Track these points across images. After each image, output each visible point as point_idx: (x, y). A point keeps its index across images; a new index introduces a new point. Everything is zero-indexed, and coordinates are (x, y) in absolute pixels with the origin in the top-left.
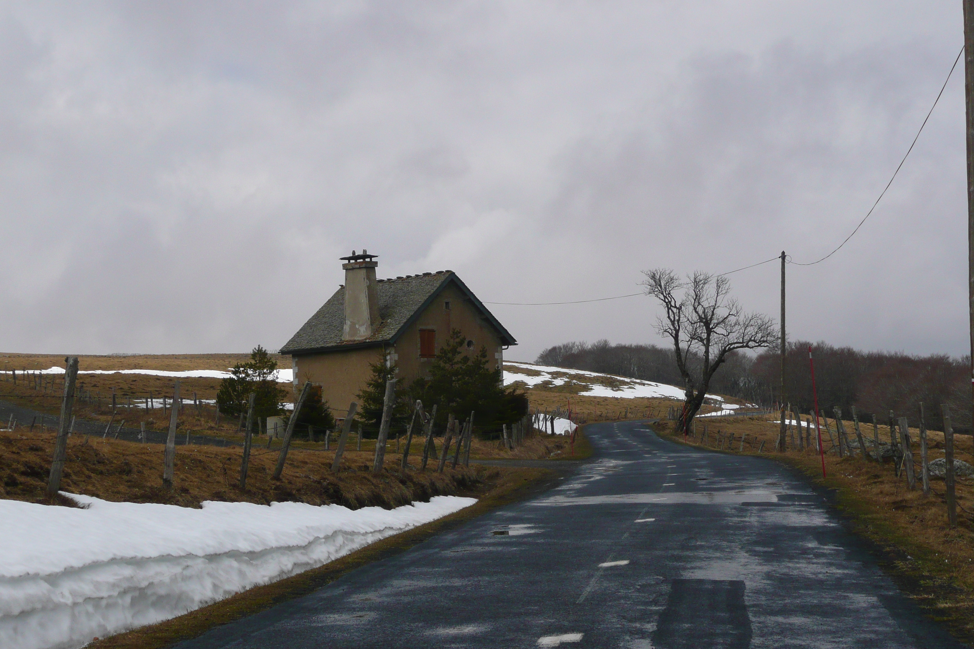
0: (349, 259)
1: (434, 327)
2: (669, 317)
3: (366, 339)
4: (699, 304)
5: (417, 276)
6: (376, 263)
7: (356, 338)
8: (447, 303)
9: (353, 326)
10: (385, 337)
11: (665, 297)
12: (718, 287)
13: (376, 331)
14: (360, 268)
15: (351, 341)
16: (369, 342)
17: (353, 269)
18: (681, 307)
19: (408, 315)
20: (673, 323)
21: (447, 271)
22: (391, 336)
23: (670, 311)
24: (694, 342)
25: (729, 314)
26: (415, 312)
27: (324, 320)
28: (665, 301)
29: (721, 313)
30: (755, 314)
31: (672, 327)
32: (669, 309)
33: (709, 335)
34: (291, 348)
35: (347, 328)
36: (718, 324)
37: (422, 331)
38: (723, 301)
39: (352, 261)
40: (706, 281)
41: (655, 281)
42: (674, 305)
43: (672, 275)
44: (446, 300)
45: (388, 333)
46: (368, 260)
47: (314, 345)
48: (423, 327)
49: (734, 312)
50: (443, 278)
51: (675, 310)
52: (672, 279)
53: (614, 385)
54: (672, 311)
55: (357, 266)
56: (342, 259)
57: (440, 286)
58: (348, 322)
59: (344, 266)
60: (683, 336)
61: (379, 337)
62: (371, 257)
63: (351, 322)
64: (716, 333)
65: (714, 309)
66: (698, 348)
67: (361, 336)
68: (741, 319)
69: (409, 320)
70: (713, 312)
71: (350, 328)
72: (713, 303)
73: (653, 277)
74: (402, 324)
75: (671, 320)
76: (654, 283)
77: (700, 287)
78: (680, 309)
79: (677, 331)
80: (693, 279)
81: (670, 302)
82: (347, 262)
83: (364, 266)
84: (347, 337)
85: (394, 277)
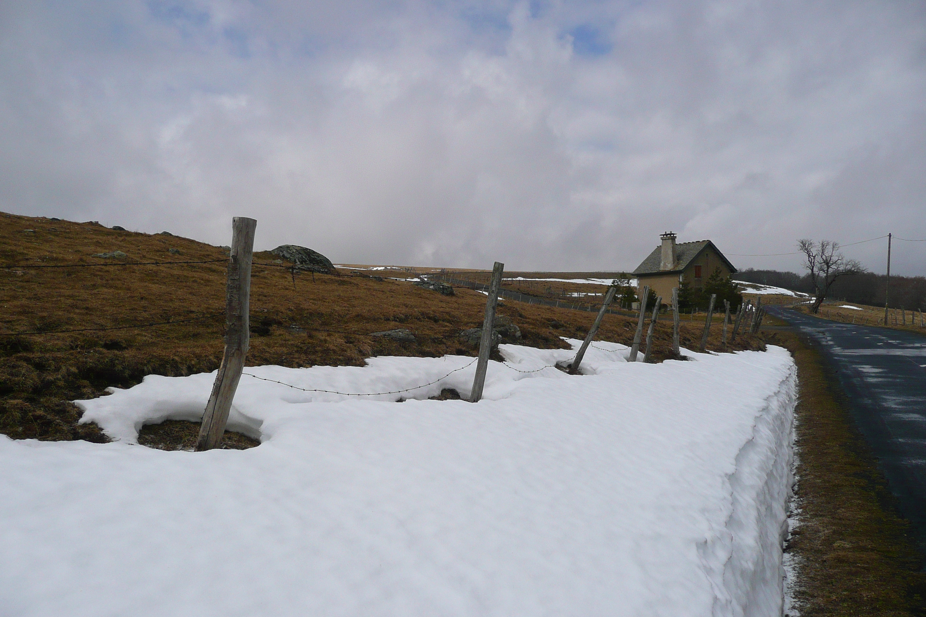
0: (664, 235)
1: (701, 265)
2: (809, 261)
3: (671, 269)
4: (824, 255)
5: (693, 242)
6: (676, 237)
7: (666, 269)
8: (707, 254)
9: (665, 264)
10: (680, 269)
11: (808, 252)
12: (833, 247)
13: (675, 266)
14: (669, 239)
15: (663, 270)
16: (672, 271)
17: (665, 239)
18: (815, 256)
19: (690, 259)
20: (811, 263)
21: (708, 240)
22: (682, 268)
23: (810, 258)
24: (821, 271)
25: (838, 260)
26: (693, 258)
27: (651, 261)
28: (807, 253)
29: (834, 259)
30: (851, 259)
31: (810, 265)
32: (809, 257)
33: (828, 269)
34: (636, 273)
35: (662, 265)
36: (832, 264)
37: (696, 266)
38: (835, 253)
39: (665, 236)
40: (828, 244)
41: (803, 245)
42: (811, 255)
43: (811, 242)
44: (707, 253)
45: (681, 267)
46: (672, 235)
47: (647, 272)
48: (696, 265)
49: (840, 258)
50: (705, 244)
51: (812, 258)
52: (811, 243)
53: (757, 288)
54: (811, 258)
55: (668, 238)
56: (660, 235)
57: (704, 247)
58: (663, 262)
59: (662, 238)
60: (815, 269)
61: (677, 269)
62: (673, 234)
63: (664, 262)
64: (831, 268)
65: (831, 257)
66: (823, 275)
67: (668, 268)
68: (844, 262)
69: (690, 262)
70: (830, 258)
71: (663, 265)
72: (830, 254)
73: (802, 243)
74: (687, 264)
75: (810, 262)
76: (802, 245)
77: (825, 247)
78: (814, 257)
79: (813, 267)
80: (821, 243)
81: (810, 254)
82: (662, 236)
83: (670, 238)
84: (662, 269)
85: (682, 243)
